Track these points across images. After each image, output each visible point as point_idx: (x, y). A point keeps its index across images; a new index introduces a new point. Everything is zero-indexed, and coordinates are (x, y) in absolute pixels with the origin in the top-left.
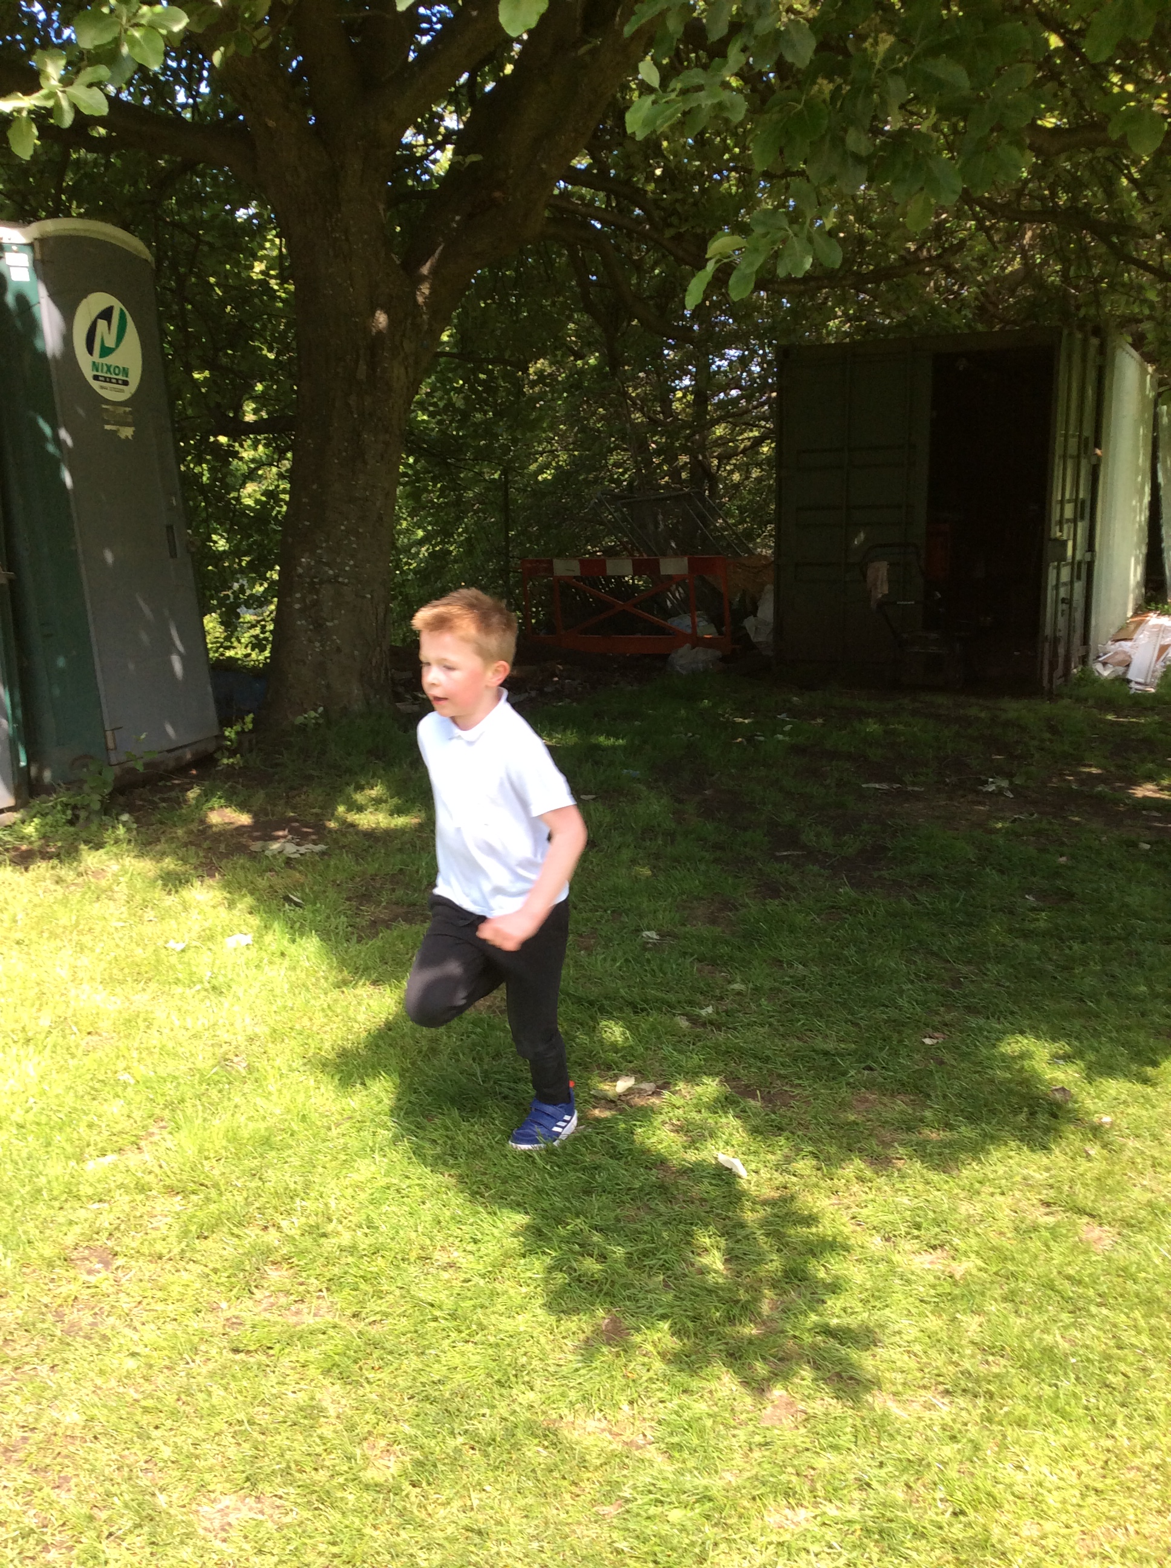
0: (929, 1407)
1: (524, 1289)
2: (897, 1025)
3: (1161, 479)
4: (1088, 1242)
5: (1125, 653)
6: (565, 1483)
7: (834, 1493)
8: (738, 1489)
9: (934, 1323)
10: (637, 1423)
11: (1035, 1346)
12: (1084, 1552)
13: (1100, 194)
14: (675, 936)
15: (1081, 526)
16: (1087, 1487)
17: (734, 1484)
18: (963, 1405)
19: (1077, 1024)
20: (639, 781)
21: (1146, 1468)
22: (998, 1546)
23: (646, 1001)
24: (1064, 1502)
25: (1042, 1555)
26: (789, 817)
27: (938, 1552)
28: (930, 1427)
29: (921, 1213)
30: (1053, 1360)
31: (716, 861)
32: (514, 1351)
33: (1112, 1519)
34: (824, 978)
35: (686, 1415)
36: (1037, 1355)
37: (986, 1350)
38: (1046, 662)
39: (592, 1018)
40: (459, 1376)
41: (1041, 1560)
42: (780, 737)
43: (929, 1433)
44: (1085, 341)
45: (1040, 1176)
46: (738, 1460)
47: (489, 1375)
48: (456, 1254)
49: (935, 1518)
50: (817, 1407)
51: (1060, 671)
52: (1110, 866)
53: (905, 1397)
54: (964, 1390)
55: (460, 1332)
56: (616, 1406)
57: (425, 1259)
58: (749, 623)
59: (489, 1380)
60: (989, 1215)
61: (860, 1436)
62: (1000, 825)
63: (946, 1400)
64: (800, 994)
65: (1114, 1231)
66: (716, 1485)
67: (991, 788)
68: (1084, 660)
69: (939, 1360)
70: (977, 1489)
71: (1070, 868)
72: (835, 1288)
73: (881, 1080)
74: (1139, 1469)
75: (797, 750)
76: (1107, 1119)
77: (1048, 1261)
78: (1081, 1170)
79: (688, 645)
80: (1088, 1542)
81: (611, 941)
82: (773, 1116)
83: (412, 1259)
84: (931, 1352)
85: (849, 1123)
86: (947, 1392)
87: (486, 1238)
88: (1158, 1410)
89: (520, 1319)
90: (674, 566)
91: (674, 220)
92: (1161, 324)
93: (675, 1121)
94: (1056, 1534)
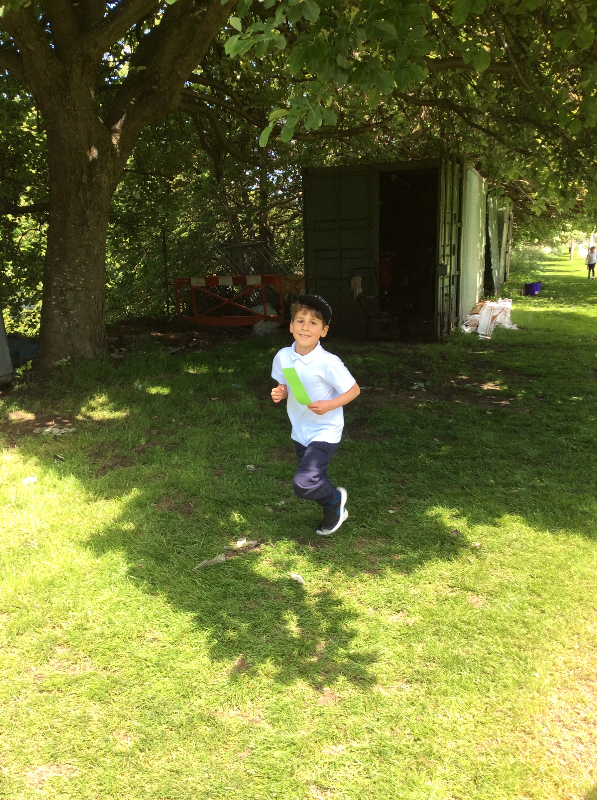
0: (400, 689)
1: (194, 649)
2: (376, 505)
3: (490, 235)
4: (472, 604)
5: (476, 320)
6: (220, 743)
7: (356, 736)
8: (308, 738)
9: (400, 649)
10: (255, 710)
11: (449, 656)
12: (478, 753)
13: (458, 93)
14: (263, 467)
15: (454, 258)
16: (477, 722)
17: (306, 735)
18: (416, 687)
19: (461, 499)
20: (241, 389)
21: (505, 710)
23: (250, 500)
24: (467, 730)
25: (458, 756)
27: (408, 760)
28: (401, 699)
29: (391, 595)
30: (458, 662)
31: (282, 428)
32: (190, 680)
33: (490, 736)
35: (280, 704)
36: (451, 660)
37: (426, 659)
38: (439, 326)
39: (223, 510)
40: (162, 695)
41: (458, 759)
43: (401, 702)
44: (453, 166)
45: (447, 574)
46: (307, 724)
47: (178, 693)
48: (157, 633)
49: (405, 743)
50: (345, 694)
51: (445, 330)
52: (474, 423)
53: (388, 686)
54: (416, 680)
55: (161, 672)
56: (244, 702)
57: (140, 637)
59: (178, 695)
60: (424, 594)
61: (367, 707)
62: (420, 405)
63: (408, 686)
65: (484, 598)
66: (296, 737)
67: (416, 387)
68: (457, 324)
69: (403, 666)
70: (425, 727)
71: (455, 425)
72: (352, 635)
73: (369, 532)
74: (501, 711)
76: (478, 544)
77: (453, 614)
78: (467, 569)
79: (262, 321)
80: (479, 748)
81: (230, 470)
82: (317, 553)
83: (134, 638)
84: (400, 662)
85: (355, 554)
86: (408, 681)
87: (173, 624)
88: (509, 682)
89: (192, 663)
90: (254, 280)
91: (248, 102)
92: (489, 157)
93: (268, 559)
94: (464, 746)
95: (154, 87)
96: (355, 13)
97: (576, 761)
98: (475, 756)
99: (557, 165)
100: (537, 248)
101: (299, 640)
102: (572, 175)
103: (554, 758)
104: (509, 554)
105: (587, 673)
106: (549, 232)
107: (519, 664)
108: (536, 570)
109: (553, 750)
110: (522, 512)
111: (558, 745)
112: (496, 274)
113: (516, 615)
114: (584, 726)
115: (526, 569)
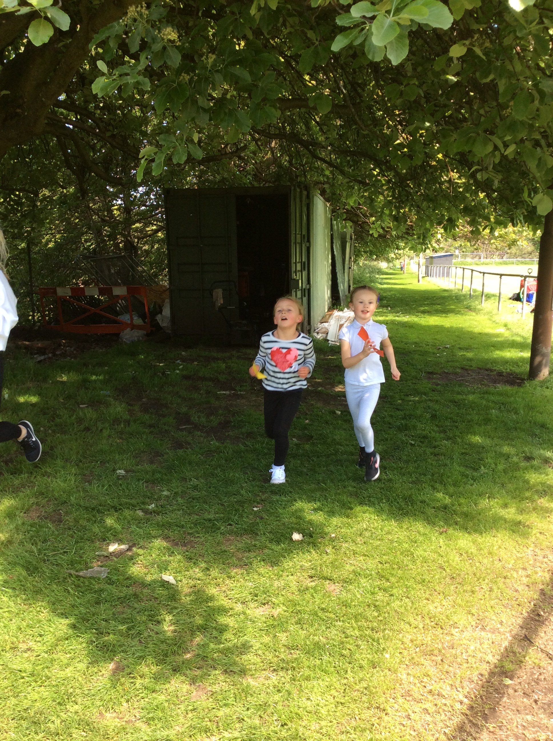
0: (268, 678)
1: (68, 656)
2: (241, 503)
3: (335, 253)
4: (330, 592)
5: (326, 328)
7: (228, 727)
8: (183, 733)
9: (266, 639)
10: (131, 711)
11: (311, 643)
12: (339, 732)
13: (304, 127)
14: (133, 471)
15: (305, 273)
16: (337, 702)
17: (181, 731)
18: (282, 675)
19: (318, 494)
20: (109, 396)
21: (361, 690)
22: (302, 736)
23: (121, 505)
24: (328, 711)
25: (321, 736)
26: (184, 409)
28: (268, 687)
29: (257, 589)
30: (319, 648)
31: (151, 433)
32: (66, 687)
33: (349, 715)
34: (207, 485)
35: (155, 703)
36: (312, 647)
37: (290, 648)
39: (94, 516)
40: (38, 704)
41: (321, 739)
42: (178, 371)
43: (268, 690)
44: (301, 192)
45: (307, 565)
46: (182, 719)
47: (54, 701)
48: (31, 643)
49: (273, 729)
50: (216, 688)
52: (327, 423)
53: (256, 676)
54: (282, 668)
55: (36, 682)
56: (121, 704)
57: (14, 648)
58: (158, 318)
59: (54, 703)
60: (287, 586)
61: (237, 697)
63: (274, 674)
64: (196, 493)
65: (340, 585)
66: (172, 733)
68: (309, 331)
69: (270, 656)
70: (291, 712)
71: (310, 425)
72: (222, 630)
73: (235, 529)
74: (358, 691)
75: (186, 377)
76: (333, 536)
77: (314, 603)
78: (324, 559)
79: (128, 329)
80: (340, 727)
81: (101, 477)
82: (187, 553)
83: (8, 649)
84: (266, 653)
85: (222, 552)
86: (275, 670)
87: (46, 633)
88: (364, 663)
89: (67, 670)
90: (119, 291)
91: (111, 128)
92: (332, 186)
93: (139, 562)
94: (326, 726)
95: (18, 110)
96: (212, 60)
97: (424, 731)
98: (336, 735)
99: (390, 194)
100: (375, 263)
101: (172, 639)
102: (403, 203)
103: (405, 730)
104: (360, 543)
105: (431, 649)
106: (385, 250)
107: (372, 645)
108: (384, 557)
109: (404, 723)
110: (371, 504)
111: (408, 717)
112: (342, 287)
113: (369, 599)
114: (430, 698)
115: (375, 556)
